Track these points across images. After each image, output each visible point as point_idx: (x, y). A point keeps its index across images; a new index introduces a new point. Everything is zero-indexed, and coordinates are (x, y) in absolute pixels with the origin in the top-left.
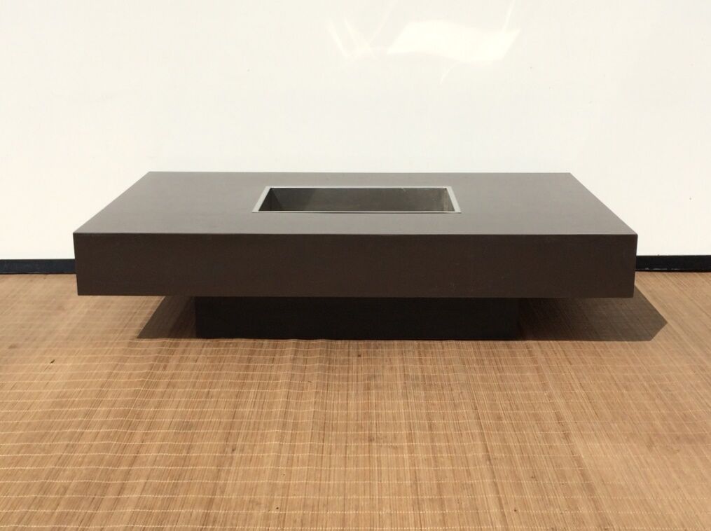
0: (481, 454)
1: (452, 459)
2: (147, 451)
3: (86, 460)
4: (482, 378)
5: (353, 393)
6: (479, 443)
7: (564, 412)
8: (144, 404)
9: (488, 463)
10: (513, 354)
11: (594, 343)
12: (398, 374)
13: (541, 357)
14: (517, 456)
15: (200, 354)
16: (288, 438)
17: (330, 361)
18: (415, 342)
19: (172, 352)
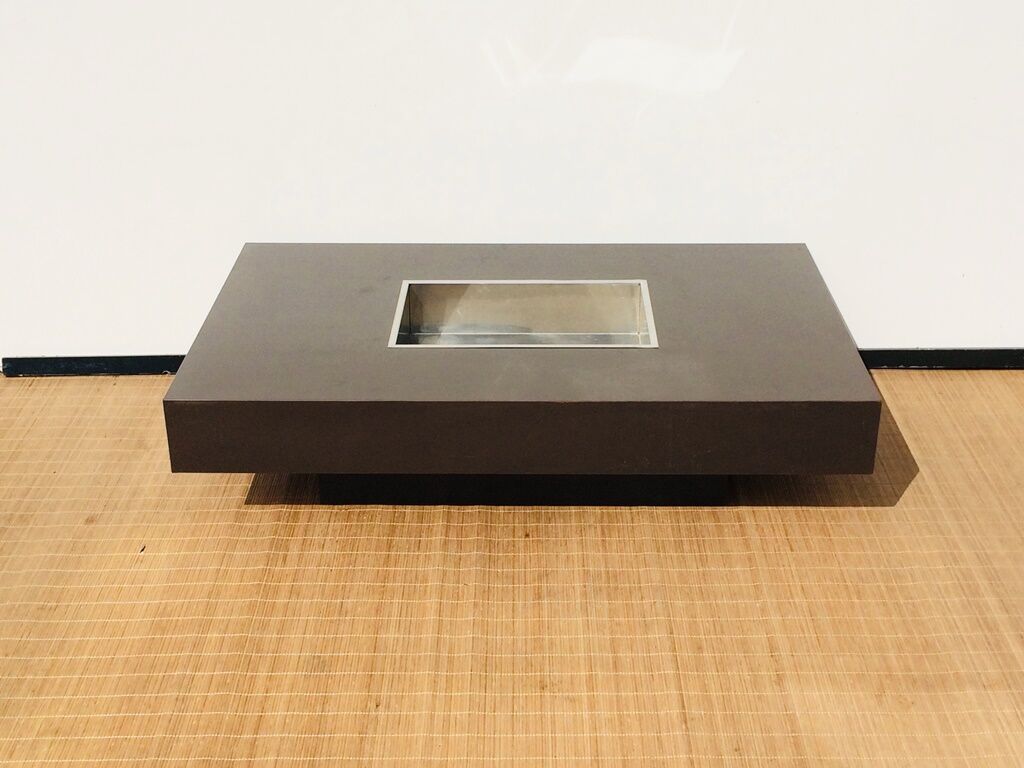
0: (676, 711)
1: (640, 718)
2: (274, 709)
3: (202, 723)
4: (681, 574)
5: (520, 603)
6: (674, 692)
7: (779, 637)
8: (264, 626)
9: (684, 727)
10: (720, 530)
11: (823, 509)
12: (576, 569)
13: (754, 537)
14: (719, 713)
15: (327, 534)
16: (442, 684)
17: (491, 545)
18: (598, 510)
19: (291, 532)
